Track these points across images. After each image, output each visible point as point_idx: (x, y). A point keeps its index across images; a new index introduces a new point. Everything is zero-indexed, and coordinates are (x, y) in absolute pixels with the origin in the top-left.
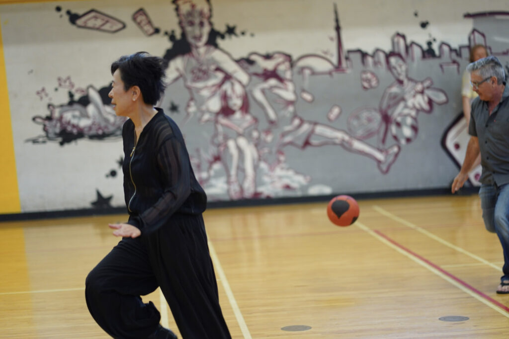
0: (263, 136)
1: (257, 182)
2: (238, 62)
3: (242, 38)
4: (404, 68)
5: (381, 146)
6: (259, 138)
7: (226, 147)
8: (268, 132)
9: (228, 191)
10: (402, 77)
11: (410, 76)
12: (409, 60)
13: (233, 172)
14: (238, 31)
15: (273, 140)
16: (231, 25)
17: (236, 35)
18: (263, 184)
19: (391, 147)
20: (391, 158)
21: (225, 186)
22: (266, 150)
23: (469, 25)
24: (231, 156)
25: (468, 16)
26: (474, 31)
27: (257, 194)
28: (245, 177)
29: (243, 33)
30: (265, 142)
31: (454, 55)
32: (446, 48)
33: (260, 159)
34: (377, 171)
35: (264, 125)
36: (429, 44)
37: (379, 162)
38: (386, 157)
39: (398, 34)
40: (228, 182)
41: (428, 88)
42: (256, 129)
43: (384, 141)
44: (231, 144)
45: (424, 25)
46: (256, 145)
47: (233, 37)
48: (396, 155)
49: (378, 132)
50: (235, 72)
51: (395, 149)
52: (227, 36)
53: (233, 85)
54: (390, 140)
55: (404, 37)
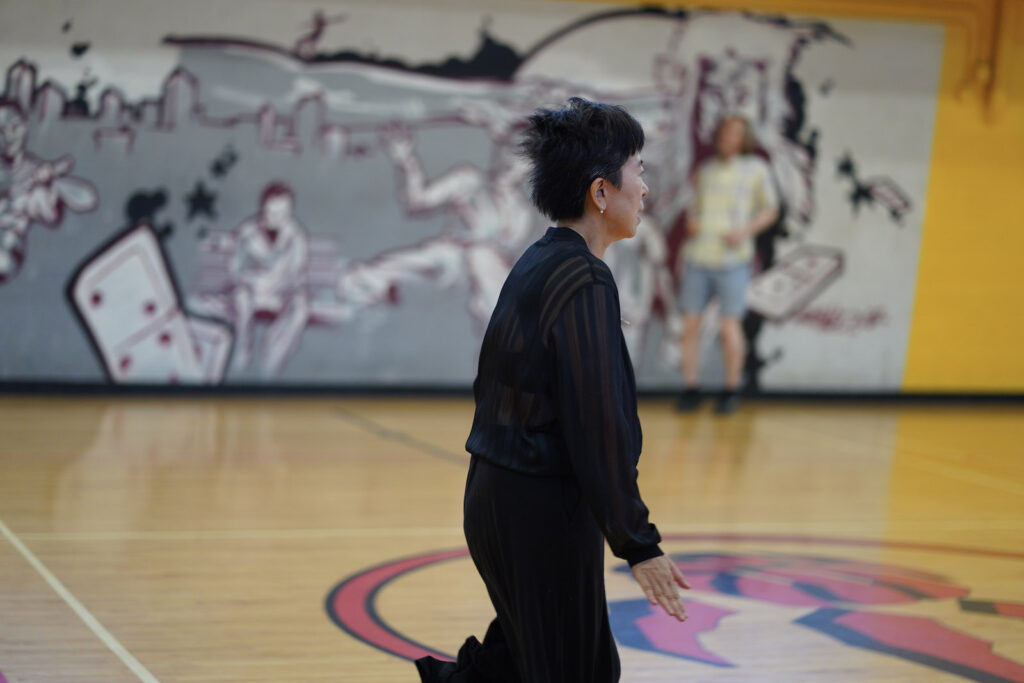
4: (21, 131)
10: (14, 150)
11: (31, 147)
12: (34, 117)
23: (170, 59)
25: (171, 40)
26: (177, 73)
31: (126, 117)
32: (112, 103)
36: (82, 88)
39: (21, 64)
41: (63, 175)
45: (79, 50)
55: (33, 70)
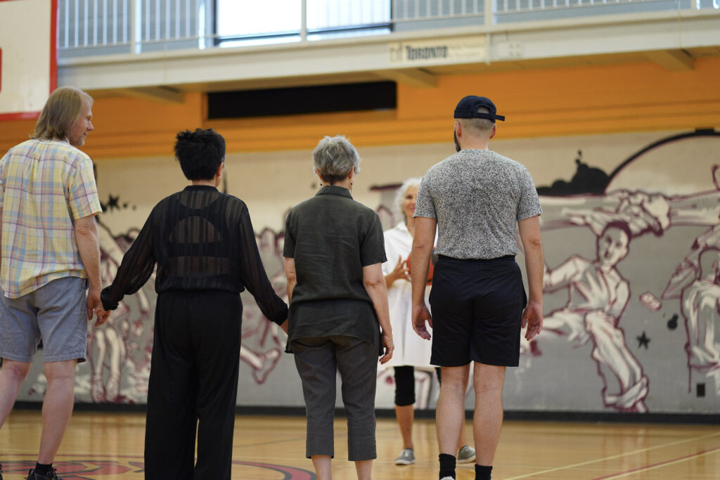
0: (133, 327)
1: (122, 383)
2: (116, 239)
3: (123, 211)
5: (259, 350)
6: (128, 331)
7: (95, 338)
8: (138, 324)
9: (91, 391)
13: (98, 370)
14: (120, 203)
15: (143, 333)
16: (114, 195)
17: (118, 207)
18: (127, 386)
19: (270, 351)
20: (268, 366)
21: (88, 386)
22: (134, 346)
23: (376, 199)
24: (99, 350)
25: (375, 188)
26: (381, 207)
27: (120, 397)
28: (110, 376)
29: (125, 206)
30: (135, 335)
33: (127, 356)
34: (252, 380)
35: (135, 315)
37: (255, 368)
38: (263, 363)
40: (92, 382)
42: (127, 320)
43: (262, 343)
44: (100, 335)
46: (124, 339)
47: (115, 210)
48: (275, 361)
49: (256, 331)
50: (112, 250)
51: (275, 354)
52: (109, 209)
53: (108, 266)
54: (269, 343)
